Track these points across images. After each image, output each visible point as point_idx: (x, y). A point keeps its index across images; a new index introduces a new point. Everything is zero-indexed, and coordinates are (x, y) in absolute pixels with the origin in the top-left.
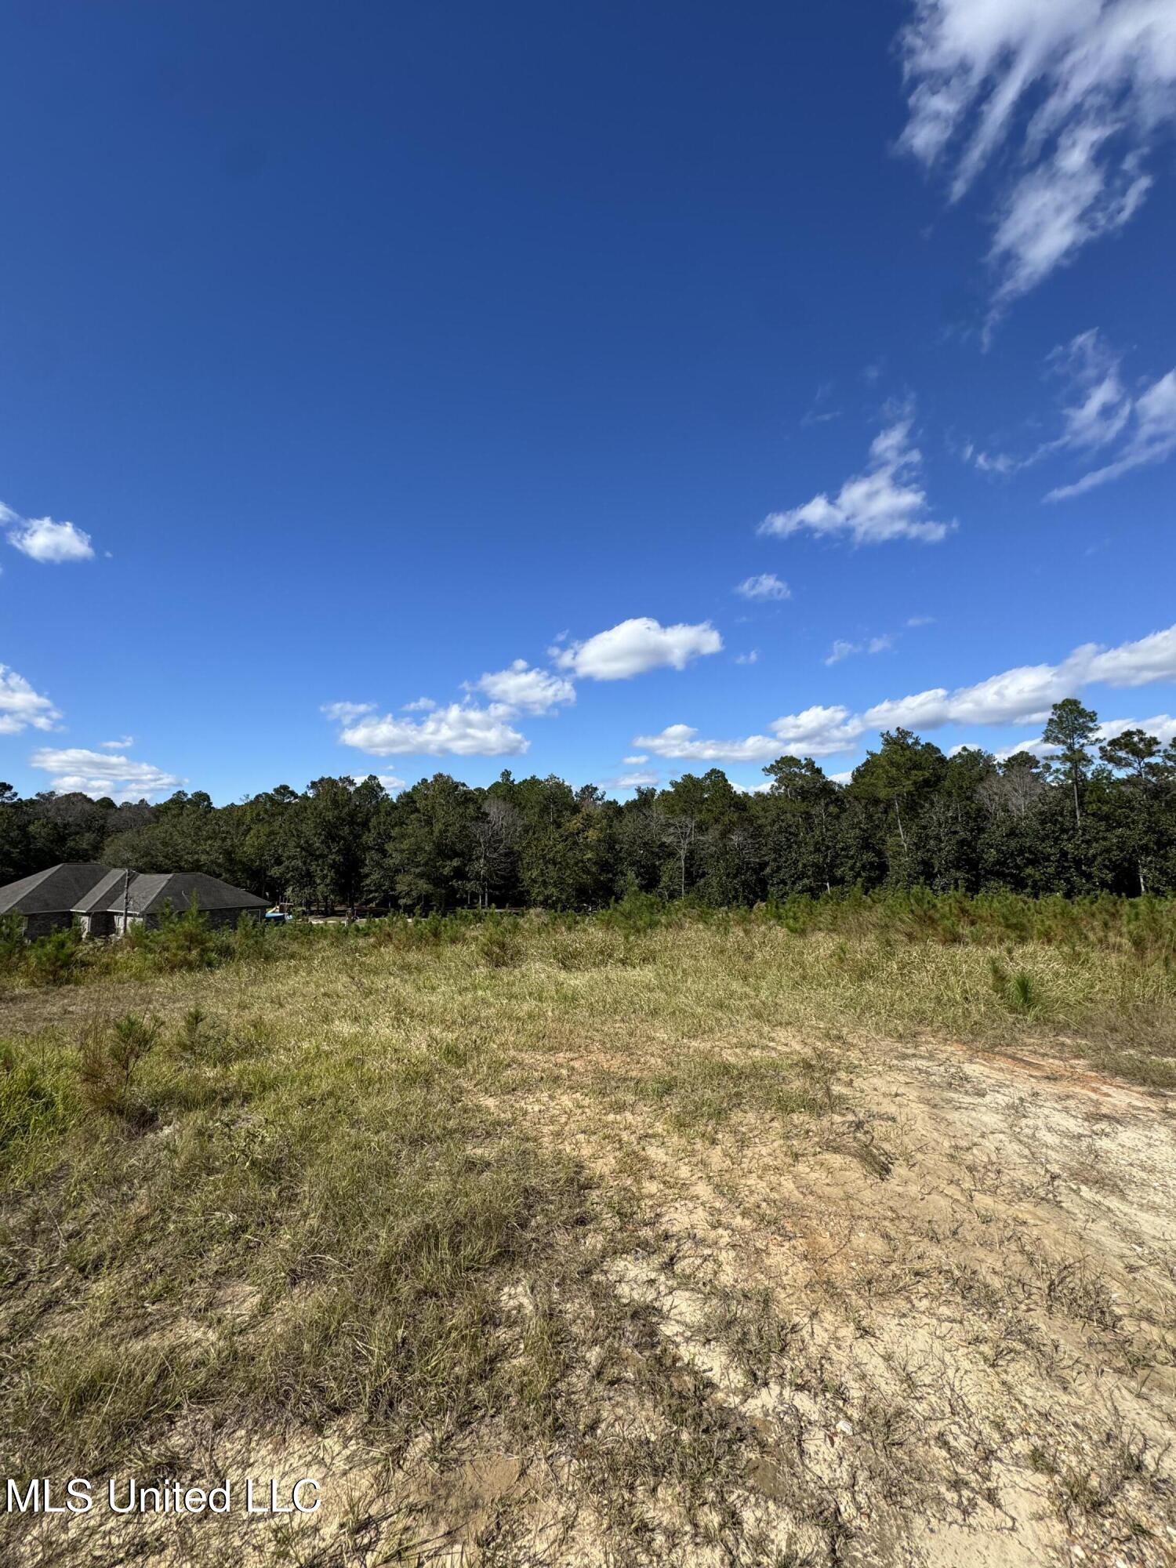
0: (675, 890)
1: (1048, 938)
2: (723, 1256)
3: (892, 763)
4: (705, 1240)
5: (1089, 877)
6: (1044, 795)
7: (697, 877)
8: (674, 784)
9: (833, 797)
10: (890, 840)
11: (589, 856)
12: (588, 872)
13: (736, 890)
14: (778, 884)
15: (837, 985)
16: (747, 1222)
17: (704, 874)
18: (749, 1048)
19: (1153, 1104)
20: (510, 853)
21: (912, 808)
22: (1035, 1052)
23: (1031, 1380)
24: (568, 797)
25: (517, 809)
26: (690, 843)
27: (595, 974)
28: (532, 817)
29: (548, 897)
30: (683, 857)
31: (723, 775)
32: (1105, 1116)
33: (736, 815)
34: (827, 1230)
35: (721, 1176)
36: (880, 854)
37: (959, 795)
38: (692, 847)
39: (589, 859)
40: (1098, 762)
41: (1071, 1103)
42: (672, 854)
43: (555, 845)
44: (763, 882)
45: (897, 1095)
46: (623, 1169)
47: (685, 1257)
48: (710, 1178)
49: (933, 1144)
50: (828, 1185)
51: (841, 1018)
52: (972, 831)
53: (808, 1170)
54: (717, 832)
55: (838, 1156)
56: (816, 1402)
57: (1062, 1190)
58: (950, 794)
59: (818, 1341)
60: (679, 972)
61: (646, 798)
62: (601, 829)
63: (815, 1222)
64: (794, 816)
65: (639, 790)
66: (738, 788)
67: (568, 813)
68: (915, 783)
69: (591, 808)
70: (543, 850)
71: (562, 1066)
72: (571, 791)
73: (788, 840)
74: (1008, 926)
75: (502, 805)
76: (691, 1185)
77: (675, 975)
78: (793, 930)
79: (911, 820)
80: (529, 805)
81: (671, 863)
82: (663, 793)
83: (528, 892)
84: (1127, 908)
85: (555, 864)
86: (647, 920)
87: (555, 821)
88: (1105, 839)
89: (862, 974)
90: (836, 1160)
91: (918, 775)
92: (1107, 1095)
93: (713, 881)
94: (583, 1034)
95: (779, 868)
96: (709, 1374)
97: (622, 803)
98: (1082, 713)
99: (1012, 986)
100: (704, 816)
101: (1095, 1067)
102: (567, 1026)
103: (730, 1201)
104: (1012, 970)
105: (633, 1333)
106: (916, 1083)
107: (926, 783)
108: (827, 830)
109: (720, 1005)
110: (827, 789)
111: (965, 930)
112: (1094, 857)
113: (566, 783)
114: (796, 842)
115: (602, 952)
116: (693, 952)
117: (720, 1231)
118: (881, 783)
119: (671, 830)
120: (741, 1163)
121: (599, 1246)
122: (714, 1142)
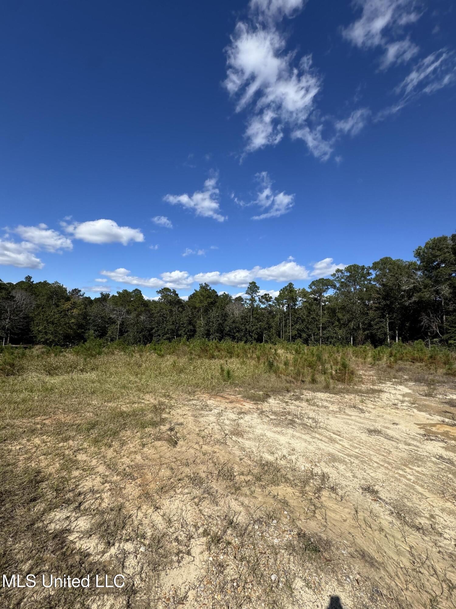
0: (113, 337)
1: (238, 356)
2: (104, 495)
3: (202, 295)
4: (98, 491)
5: (251, 336)
6: (243, 310)
7: (124, 332)
8: (118, 293)
9: (181, 305)
10: (198, 322)
11: (73, 321)
12: (71, 328)
13: (140, 338)
14: (157, 336)
15: (171, 376)
16: (118, 477)
17: (127, 331)
18: (133, 404)
19: (255, 406)
20: (26, 317)
21: (206, 311)
22: (228, 394)
23: (208, 506)
24: (64, 292)
25: (34, 296)
26: (123, 318)
27: (66, 377)
28: (42, 301)
29: (47, 340)
30: (119, 324)
31: (140, 292)
32: (243, 412)
33: (144, 308)
34: (150, 472)
35: (110, 460)
36: (194, 327)
37: (221, 308)
38: (124, 320)
39: (72, 323)
40: (258, 302)
41: (235, 410)
42: (114, 322)
43: (54, 315)
44: (151, 335)
45: (185, 415)
46: (64, 467)
47: (87, 501)
48: (105, 462)
49: (193, 431)
50: (154, 454)
51: (171, 388)
52: (223, 320)
53: (148, 449)
54: (135, 315)
55: (160, 442)
56: (133, 544)
57: (228, 439)
58: (218, 308)
59: (139, 518)
60: (108, 374)
61: (104, 298)
62: (81, 310)
63: (146, 470)
64: (166, 310)
65: (102, 294)
66: (146, 298)
67: (64, 301)
68: (208, 302)
69: (76, 300)
70: (47, 317)
71: (38, 424)
72: (66, 290)
73: (163, 319)
74: (228, 353)
75: (24, 293)
76: (96, 467)
77: (106, 375)
78: (158, 355)
79: (205, 315)
80: (41, 294)
81: (113, 326)
82: (113, 296)
83: (35, 337)
84: (258, 347)
85: (53, 324)
86: (97, 351)
87: (55, 304)
88: (257, 325)
89: (181, 371)
90: (158, 443)
91: (210, 300)
92: (244, 405)
93: (131, 334)
94: (54, 406)
95: (158, 330)
96: (88, 550)
97: (93, 298)
98: (256, 287)
99: (225, 373)
100: (130, 307)
101: (243, 397)
102: (45, 403)
103: (113, 470)
104: (226, 368)
105: (52, 546)
106: (192, 410)
107: (212, 303)
108: (178, 317)
109: (124, 387)
110: (179, 302)
111: (216, 353)
112: (254, 330)
113: (64, 286)
114: (166, 321)
115: (71, 367)
116: (116, 365)
117: (106, 485)
118: (197, 302)
119: (115, 312)
120: (121, 453)
121: (42, 509)
122: (110, 446)
